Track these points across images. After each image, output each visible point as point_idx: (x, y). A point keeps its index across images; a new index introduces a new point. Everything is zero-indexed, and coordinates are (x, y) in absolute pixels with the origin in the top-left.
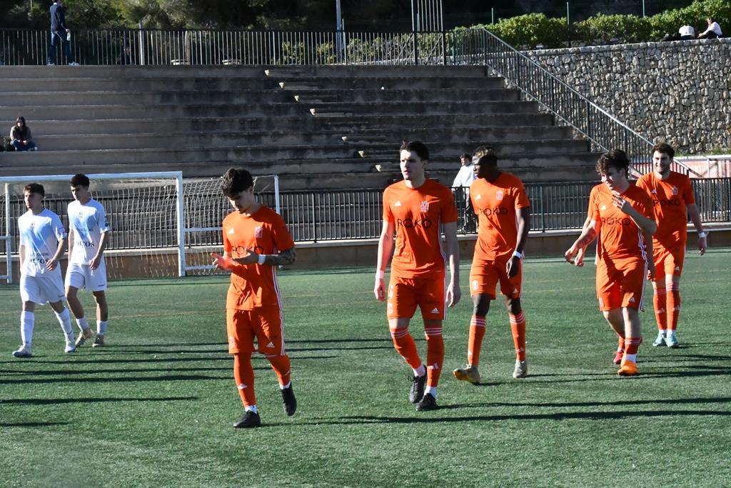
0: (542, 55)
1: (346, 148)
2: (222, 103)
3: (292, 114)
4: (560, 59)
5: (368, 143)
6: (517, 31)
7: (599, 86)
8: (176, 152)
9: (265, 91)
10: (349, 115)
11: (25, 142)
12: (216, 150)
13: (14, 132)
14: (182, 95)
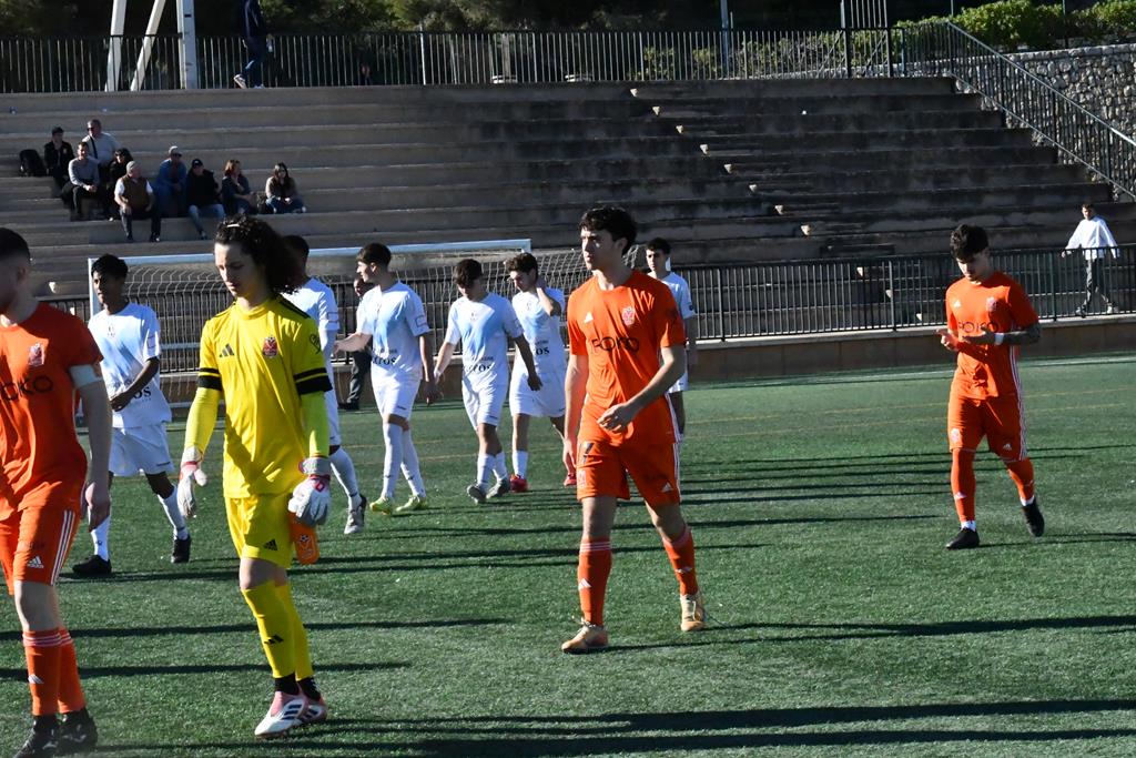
0: (1029, 61)
1: (756, 201)
2: (570, 138)
3: (674, 153)
4: (1056, 66)
5: (785, 194)
6: (989, 26)
7: (1114, 104)
8: (509, 211)
9: (633, 119)
10: (757, 153)
11: (287, 199)
12: (567, 207)
13: (271, 186)
14: (512, 127)
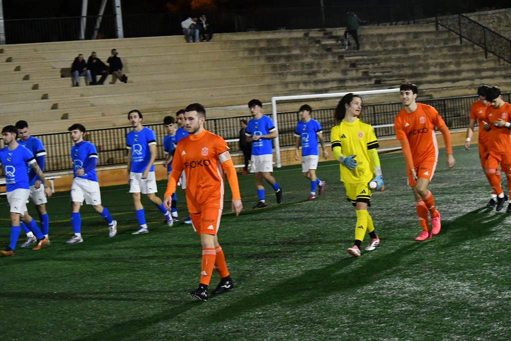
1: (369, 78)
2: (285, 53)
5: (381, 74)
8: (268, 85)
9: (311, 45)
10: (365, 57)
12: (292, 83)
14: (261, 50)
